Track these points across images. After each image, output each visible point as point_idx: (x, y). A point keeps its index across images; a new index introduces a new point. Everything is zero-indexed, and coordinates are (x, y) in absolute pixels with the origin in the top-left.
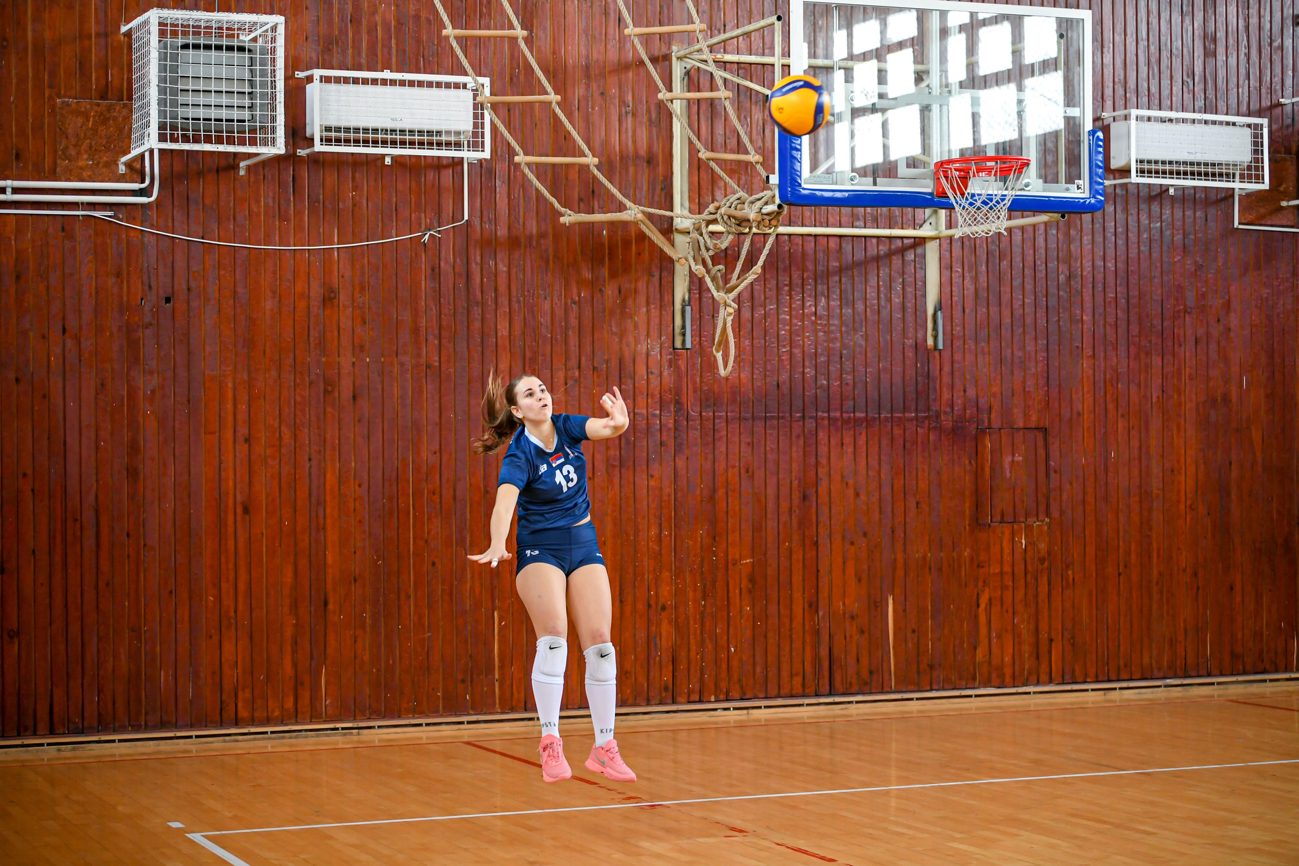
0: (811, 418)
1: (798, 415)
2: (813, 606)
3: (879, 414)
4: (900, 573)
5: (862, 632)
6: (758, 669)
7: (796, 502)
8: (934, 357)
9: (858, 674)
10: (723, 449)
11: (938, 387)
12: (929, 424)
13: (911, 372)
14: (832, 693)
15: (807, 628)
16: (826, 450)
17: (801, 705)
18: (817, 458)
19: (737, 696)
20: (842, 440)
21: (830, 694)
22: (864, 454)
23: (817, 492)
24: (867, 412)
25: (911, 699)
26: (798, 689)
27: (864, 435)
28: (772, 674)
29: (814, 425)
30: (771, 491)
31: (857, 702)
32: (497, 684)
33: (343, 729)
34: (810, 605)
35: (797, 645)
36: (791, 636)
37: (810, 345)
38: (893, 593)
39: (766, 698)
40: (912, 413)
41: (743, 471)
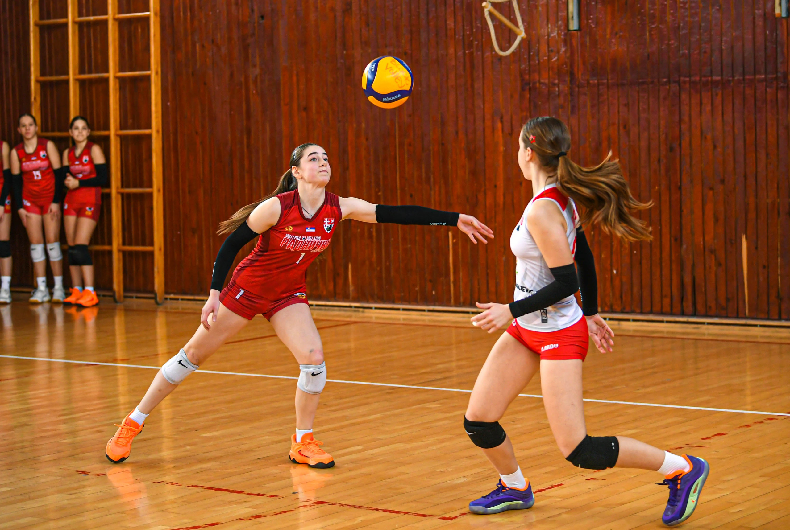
0: (675, 82)
1: (665, 80)
2: (678, 240)
3: (733, 77)
4: (752, 215)
5: (719, 264)
6: (636, 289)
7: (663, 153)
8: (782, 24)
9: (716, 299)
10: (606, 109)
11: (785, 51)
12: (777, 84)
13: (760, 39)
14: (697, 314)
15: (673, 258)
16: (688, 109)
17: (662, 322)
18: (680, 116)
19: (618, 309)
20: (701, 100)
21: (694, 315)
22: (720, 112)
23: (680, 144)
24: (722, 75)
25: (756, 326)
26: (667, 308)
27: (720, 95)
28: (646, 293)
29: (678, 88)
30: (643, 144)
31: (709, 324)
32: (452, 285)
33: (356, 307)
34: (676, 240)
35: (666, 272)
36: (661, 263)
37: (674, 20)
38: (746, 234)
39: (642, 313)
40: (761, 74)
41: (621, 128)
